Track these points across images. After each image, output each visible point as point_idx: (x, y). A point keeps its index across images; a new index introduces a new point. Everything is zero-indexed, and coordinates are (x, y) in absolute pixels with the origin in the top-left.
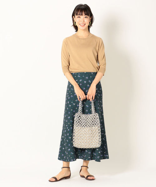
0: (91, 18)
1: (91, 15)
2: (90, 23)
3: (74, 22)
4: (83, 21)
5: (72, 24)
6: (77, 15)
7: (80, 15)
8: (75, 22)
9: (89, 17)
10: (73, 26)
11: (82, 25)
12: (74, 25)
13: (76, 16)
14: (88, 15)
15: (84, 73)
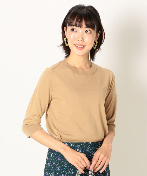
0: (99, 35)
1: (100, 29)
2: (95, 43)
3: (65, 39)
4: (80, 39)
5: (61, 42)
6: (70, 25)
7: (76, 26)
8: (67, 40)
9: (94, 32)
10: (62, 47)
11: (78, 46)
12: (64, 44)
13: (69, 28)
14: (93, 28)
15: (88, 143)
